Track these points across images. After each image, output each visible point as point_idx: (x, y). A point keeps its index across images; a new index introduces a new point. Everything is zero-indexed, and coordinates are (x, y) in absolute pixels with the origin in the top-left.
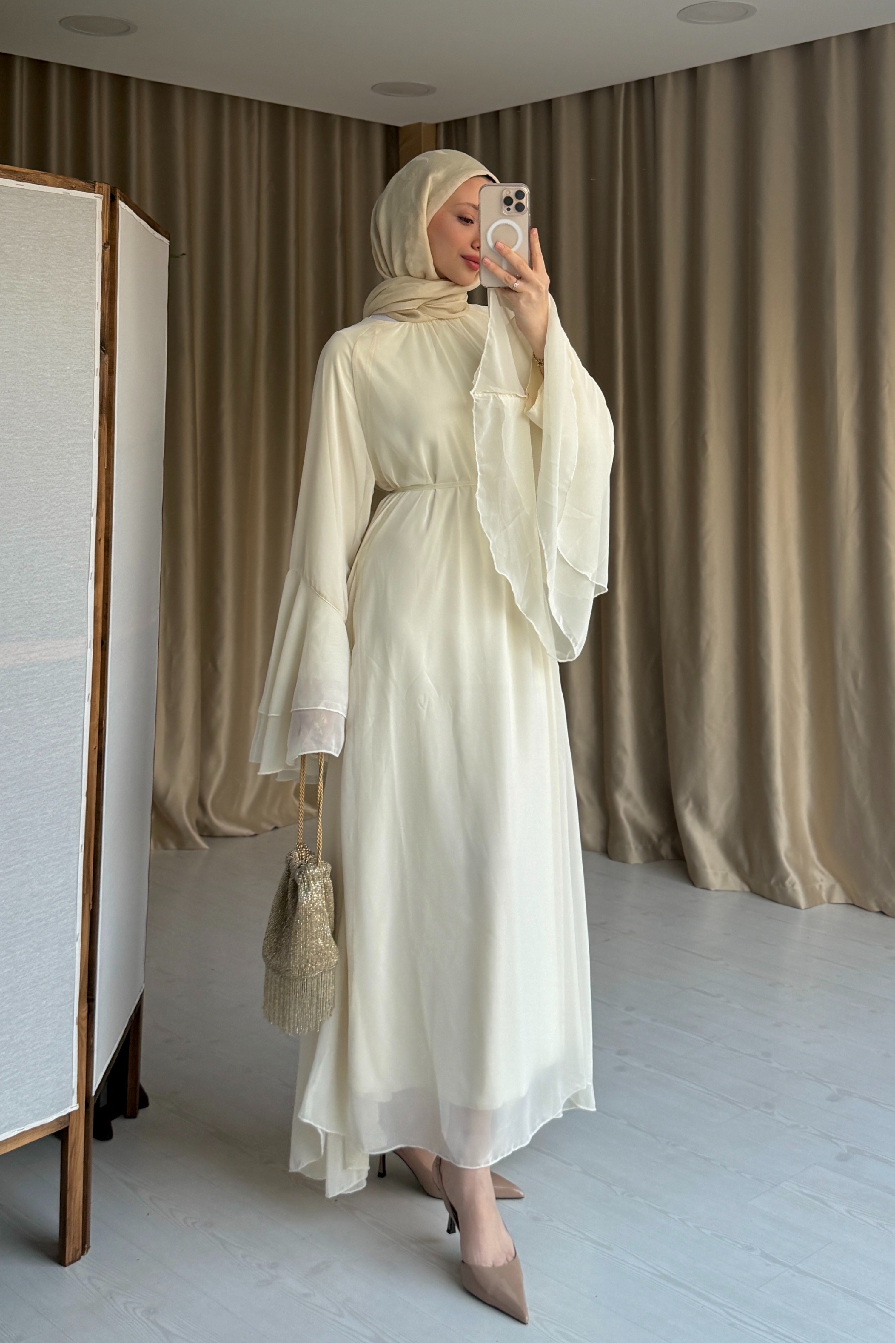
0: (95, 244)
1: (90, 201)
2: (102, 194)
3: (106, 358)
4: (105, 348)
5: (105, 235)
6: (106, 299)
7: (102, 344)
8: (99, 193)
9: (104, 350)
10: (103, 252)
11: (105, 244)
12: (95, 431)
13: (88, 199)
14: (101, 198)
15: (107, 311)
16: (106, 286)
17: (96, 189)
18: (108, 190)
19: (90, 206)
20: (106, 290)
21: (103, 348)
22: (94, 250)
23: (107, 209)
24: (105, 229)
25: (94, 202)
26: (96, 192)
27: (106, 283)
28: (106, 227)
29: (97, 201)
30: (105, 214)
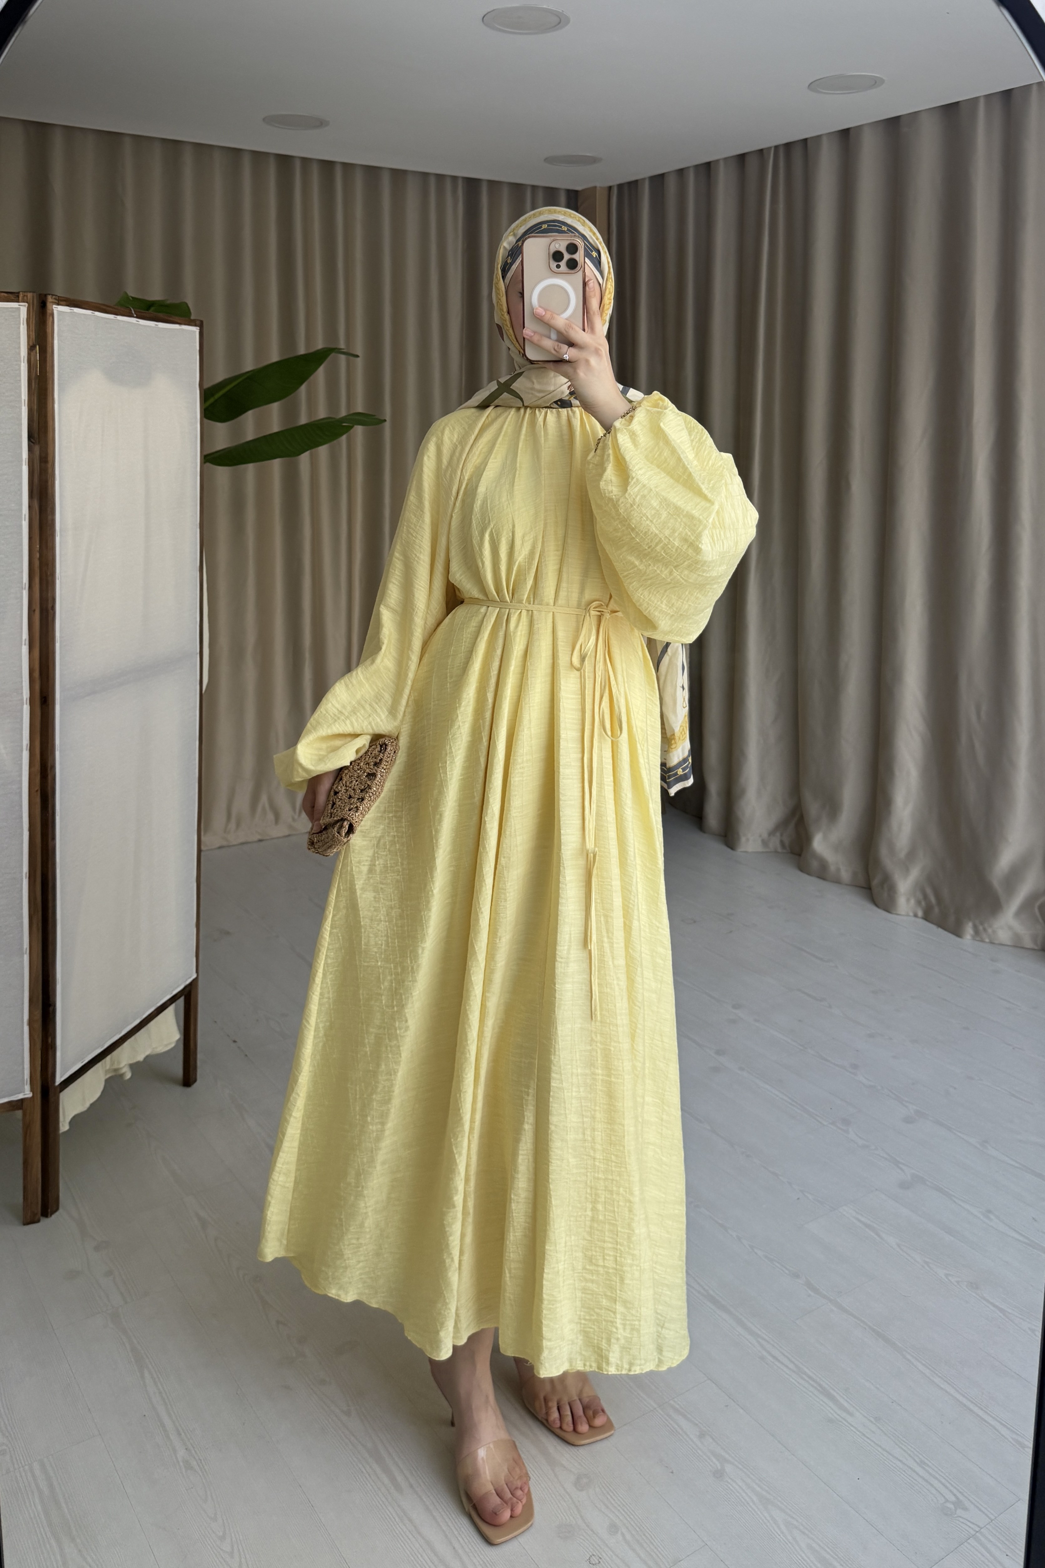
0: (19, 348)
1: (14, 309)
2: (27, 302)
3: (37, 449)
4: (35, 442)
5: (31, 339)
6: (34, 396)
7: (31, 436)
8: (24, 302)
10: (29, 354)
11: (31, 347)
12: (25, 515)
13: (11, 308)
14: (25, 306)
15: (35, 407)
16: (33, 384)
17: (20, 298)
18: (33, 297)
19: (13, 314)
20: (33, 387)
21: (32, 440)
22: (19, 354)
23: (33, 315)
24: (31, 333)
25: (19, 309)
26: (20, 300)
27: (33, 381)
28: (32, 331)
29: (22, 310)
30: (31, 320)
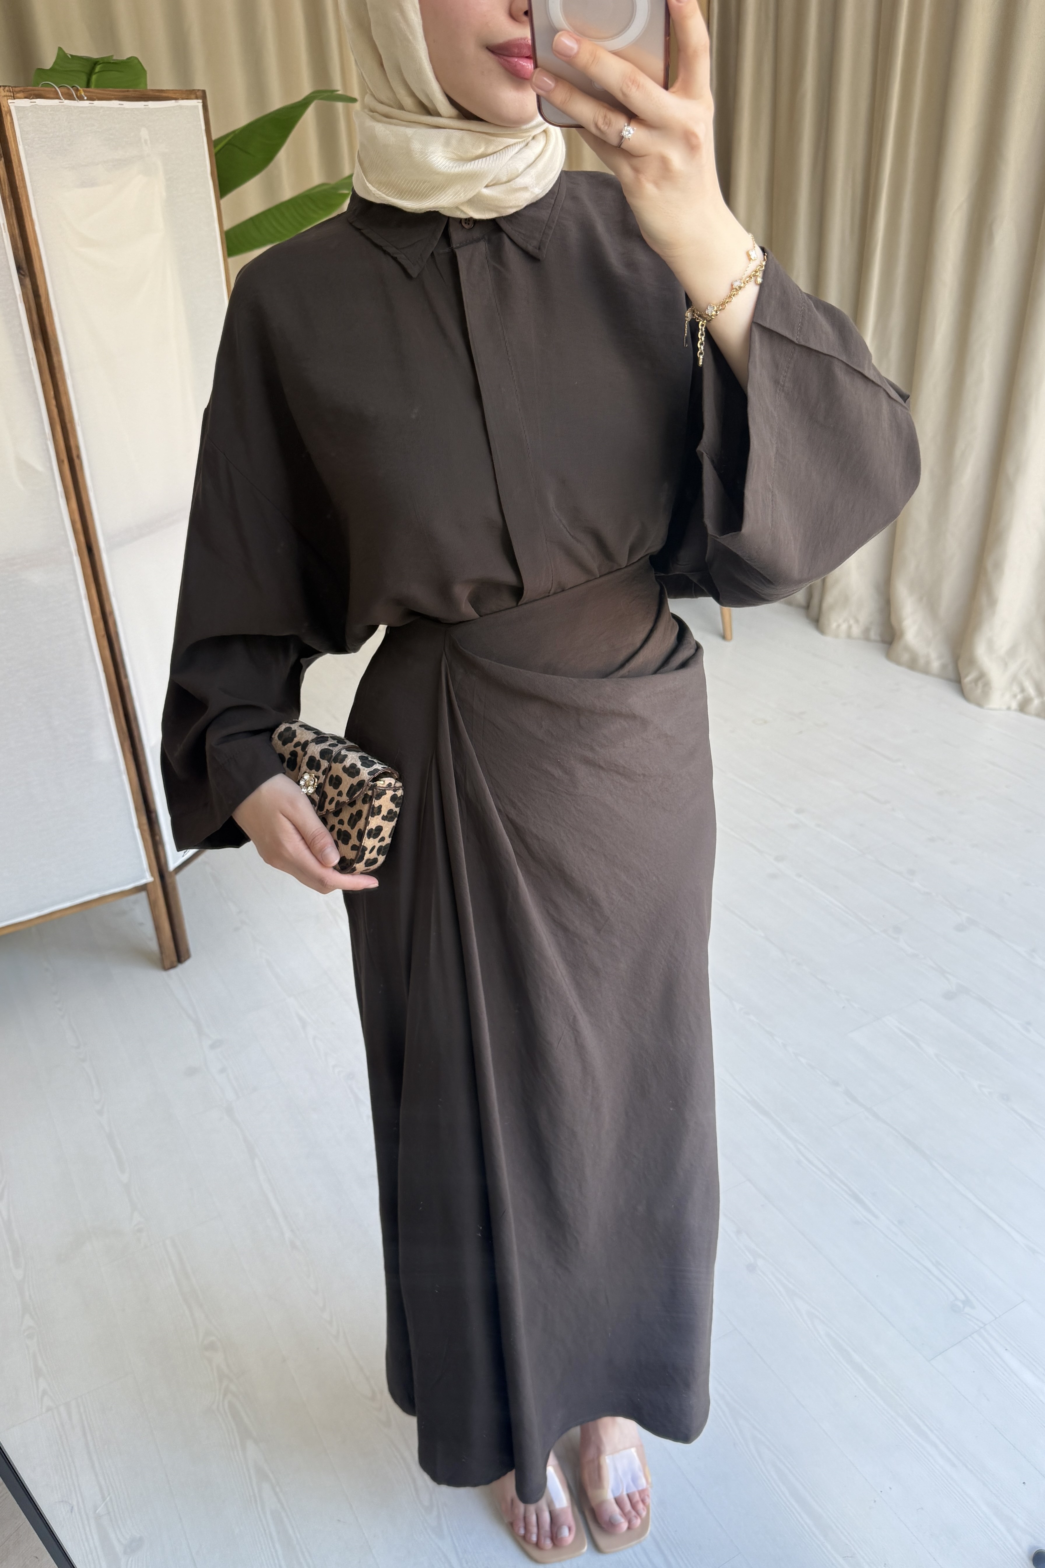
3: (28, 281)
4: (24, 271)
6: (12, 218)
7: (19, 268)
9: (23, 273)
12: (32, 359)
16: (9, 204)
21: (22, 272)
27: (8, 200)
